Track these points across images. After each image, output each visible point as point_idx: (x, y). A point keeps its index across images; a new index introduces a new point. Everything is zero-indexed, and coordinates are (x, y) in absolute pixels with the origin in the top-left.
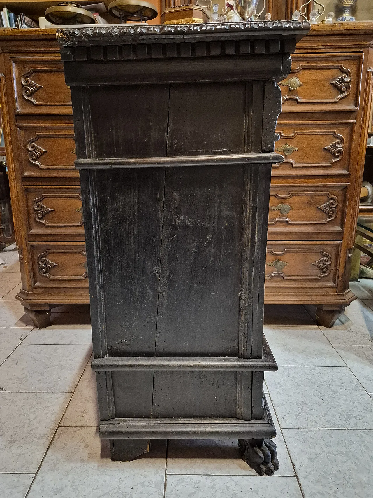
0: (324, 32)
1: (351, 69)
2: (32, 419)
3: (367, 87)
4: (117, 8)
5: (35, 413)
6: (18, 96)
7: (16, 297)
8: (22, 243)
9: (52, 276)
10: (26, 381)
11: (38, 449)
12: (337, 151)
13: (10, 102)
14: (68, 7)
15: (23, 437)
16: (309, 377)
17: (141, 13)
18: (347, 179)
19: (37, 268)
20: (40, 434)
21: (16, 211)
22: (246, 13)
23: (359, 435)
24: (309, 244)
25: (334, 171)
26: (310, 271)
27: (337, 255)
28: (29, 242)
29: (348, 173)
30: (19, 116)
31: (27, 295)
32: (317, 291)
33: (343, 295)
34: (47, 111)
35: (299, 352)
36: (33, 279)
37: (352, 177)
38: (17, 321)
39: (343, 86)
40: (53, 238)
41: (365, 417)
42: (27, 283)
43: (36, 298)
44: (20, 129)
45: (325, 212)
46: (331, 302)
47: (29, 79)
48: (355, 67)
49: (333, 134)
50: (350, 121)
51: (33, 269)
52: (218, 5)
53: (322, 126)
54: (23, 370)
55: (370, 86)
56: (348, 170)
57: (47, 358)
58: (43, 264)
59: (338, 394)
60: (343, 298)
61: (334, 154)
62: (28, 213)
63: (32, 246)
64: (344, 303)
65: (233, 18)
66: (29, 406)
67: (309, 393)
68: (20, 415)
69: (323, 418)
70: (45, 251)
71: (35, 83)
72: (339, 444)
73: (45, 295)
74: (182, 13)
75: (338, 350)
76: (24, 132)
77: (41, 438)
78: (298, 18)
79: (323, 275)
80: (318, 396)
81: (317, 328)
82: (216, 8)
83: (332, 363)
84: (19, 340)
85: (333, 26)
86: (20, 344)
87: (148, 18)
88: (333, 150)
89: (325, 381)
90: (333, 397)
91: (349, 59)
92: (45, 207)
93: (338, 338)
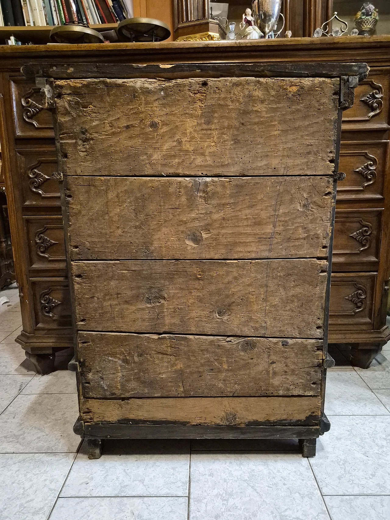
0: (352, 45)
1: (382, 84)
2: (27, 488)
4: (127, 27)
5: (31, 480)
6: (18, 118)
7: (16, 340)
8: (22, 279)
9: (55, 316)
10: (24, 439)
12: (369, 173)
13: (10, 125)
14: (74, 26)
15: (14, 513)
16: (349, 428)
17: (153, 32)
18: (381, 204)
19: (39, 307)
20: (35, 508)
21: (16, 244)
22: (267, 27)
24: (341, 276)
25: (367, 196)
26: (343, 306)
27: (373, 287)
28: (31, 279)
29: (382, 197)
30: (19, 141)
31: (28, 338)
32: (351, 328)
33: (380, 333)
34: (50, 134)
35: (335, 398)
36: (34, 320)
37: (386, 202)
38: (18, 366)
39: (375, 103)
40: (56, 274)
42: (28, 325)
43: (38, 341)
44: (20, 154)
45: (358, 241)
46: (368, 341)
47: (29, 100)
48: (386, 82)
49: (364, 155)
50: (383, 141)
51: (34, 308)
52: (234, 23)
53: (352, 146)
54: (21, 425)
56: (382, 194)
57: (49, 411)
58: (46, 302)
59: (385, 449)
60: (379, 335)
61: (367, 177)
62: (29, 247)
63: (34, 283)
64: (382, 341)
65: (251, 34)
66: (25, 470)
67: (351, 448)
68: (13, 483)
69: (370, 480)
70: (48, 288)
71: (37, 104)
73: (48, 337)
74: (197, 27)
75: (379, 396)
76: (25, 158)
77: (36, 513)
78: (320, 36)
79: (357, 311)
80: (362, 453)
81: (352, 369)
82: (232, 27)
83: (373, 411)
84: (19, 389)
85: (362, 38)
86: (19, 394)
87: (160, 39)
88: (366, 173)
89: (368, 434)
90: (379, 454)
91: (379, 74)
92: (48, 239)
93: (376, 381)
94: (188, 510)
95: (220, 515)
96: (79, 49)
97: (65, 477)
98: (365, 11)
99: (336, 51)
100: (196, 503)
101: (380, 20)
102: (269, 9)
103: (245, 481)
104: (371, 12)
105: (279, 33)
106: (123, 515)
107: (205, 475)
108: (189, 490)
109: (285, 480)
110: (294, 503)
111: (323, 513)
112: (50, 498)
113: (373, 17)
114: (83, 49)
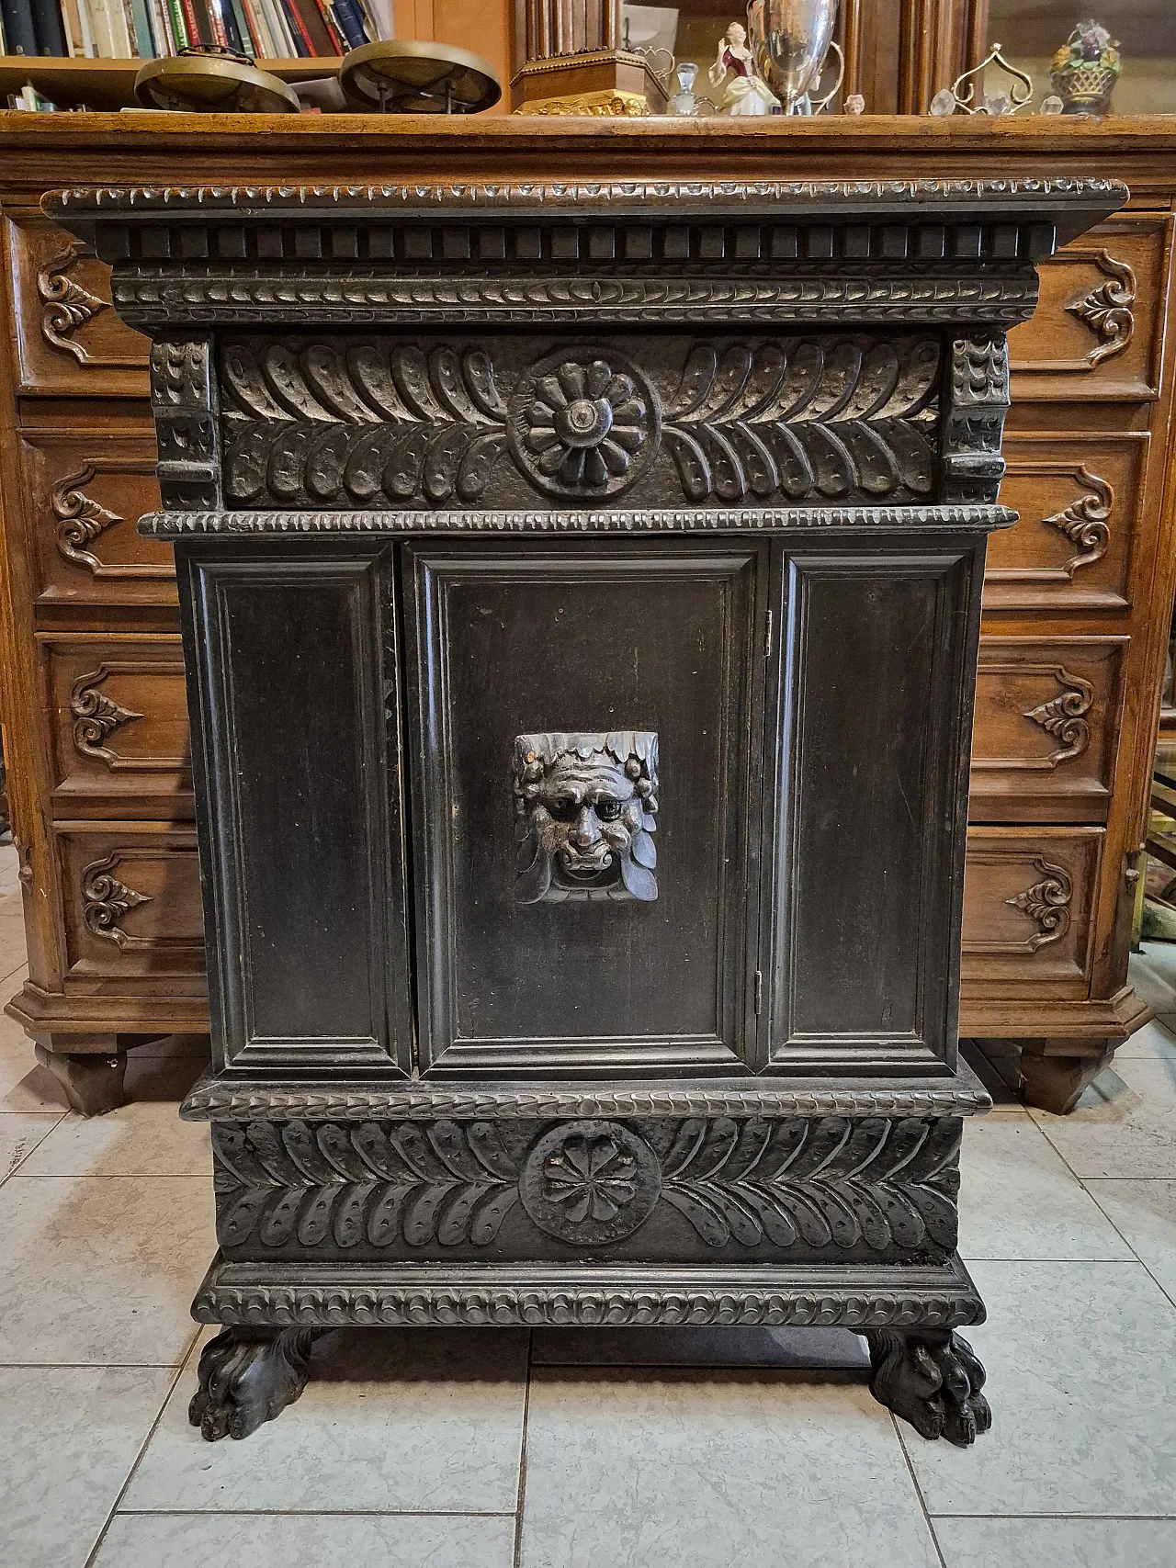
0: (1047, 143)
1: (1135, 265)
2: (19, 1481)
4: (369, 66)
5: (32, 1455)
6: (26, 333)
7: (7, 1010)
8: (30, 825)
9: (129, 938)
10: (17, 1319)
12: (1088, 530)
14: (209, 60)
17: (448, 86)
18: (1121, 624)
19: (79, 911)
20: (41, 1547)
21: (13, 717)
22: (790, 79)
24: (998, 836)
25: (1081, 597)
26: (1002, 924)
27: (1090, 874)
28: (56, 824)
29: (1124, 602)
30: (30, 402)
31: (45, 1003)
32: (1025, 991)
33: (1110, 1008)
34: (123, 385)
36: (63, 948)
37: (1136, 617)
38: (12, 1088)
39: (1109, 318)
40: (137, 810)
42: (43, 962)
43: (74, 1014)
44: (31, 444)
45: (1051, 732)
46: (1072, 1032)
47: (63, 278)
48: (1146, 257)
49: (1075, 476)
50: (1131, 434)
51: (65, 913)
52: (692, 67)
53: (1039, 448)
56: (1125, 595)
57: (100, 1230)
58: (101, 896)
59: (1118, 1370)
60: (1108, 1017)
61: (1080, 543)
62: (53, 722)
63: (64, 837)
64: (1115, 1033)
66: (15, 1422)
67: (1018, 1365)
69: (1076, 1468)
70: (106, 853)
71: (85, 293)
73: (106, 1002)
74: (579, 75)
75: (1101, 1199)
76: (44, 455)
78: (950, 113)
79: (1043, 940)
80: (1050, 1379)
81: (1024, 1115)
82: (686, 78)
83: (1084, 1247)
84: (12, 1159)
85: (1076, 123)
86: (11, 1175)
87: (471, 106)
88: (1077, 528)
89: (1070, 1319)
90: (1101, 1384)
91: (1127, 233)
92: (111, 704)
93: (1095, 1154)
94: (516, 1558)
96: (221, 130)
97: (139, 1445)
98: (1081, 47)
99: (997, 159)
100: (540, 1535)
102: (798, 26)
103: (694, 1464)
104: (1098, 48)
105: (826, 100)
107: (570, 1444)
108: (522, 1492)
109: (814, 1464)
110: (841, 1541)
112: (88, 1514)
113: (1104, 63)
114: (229, 129)
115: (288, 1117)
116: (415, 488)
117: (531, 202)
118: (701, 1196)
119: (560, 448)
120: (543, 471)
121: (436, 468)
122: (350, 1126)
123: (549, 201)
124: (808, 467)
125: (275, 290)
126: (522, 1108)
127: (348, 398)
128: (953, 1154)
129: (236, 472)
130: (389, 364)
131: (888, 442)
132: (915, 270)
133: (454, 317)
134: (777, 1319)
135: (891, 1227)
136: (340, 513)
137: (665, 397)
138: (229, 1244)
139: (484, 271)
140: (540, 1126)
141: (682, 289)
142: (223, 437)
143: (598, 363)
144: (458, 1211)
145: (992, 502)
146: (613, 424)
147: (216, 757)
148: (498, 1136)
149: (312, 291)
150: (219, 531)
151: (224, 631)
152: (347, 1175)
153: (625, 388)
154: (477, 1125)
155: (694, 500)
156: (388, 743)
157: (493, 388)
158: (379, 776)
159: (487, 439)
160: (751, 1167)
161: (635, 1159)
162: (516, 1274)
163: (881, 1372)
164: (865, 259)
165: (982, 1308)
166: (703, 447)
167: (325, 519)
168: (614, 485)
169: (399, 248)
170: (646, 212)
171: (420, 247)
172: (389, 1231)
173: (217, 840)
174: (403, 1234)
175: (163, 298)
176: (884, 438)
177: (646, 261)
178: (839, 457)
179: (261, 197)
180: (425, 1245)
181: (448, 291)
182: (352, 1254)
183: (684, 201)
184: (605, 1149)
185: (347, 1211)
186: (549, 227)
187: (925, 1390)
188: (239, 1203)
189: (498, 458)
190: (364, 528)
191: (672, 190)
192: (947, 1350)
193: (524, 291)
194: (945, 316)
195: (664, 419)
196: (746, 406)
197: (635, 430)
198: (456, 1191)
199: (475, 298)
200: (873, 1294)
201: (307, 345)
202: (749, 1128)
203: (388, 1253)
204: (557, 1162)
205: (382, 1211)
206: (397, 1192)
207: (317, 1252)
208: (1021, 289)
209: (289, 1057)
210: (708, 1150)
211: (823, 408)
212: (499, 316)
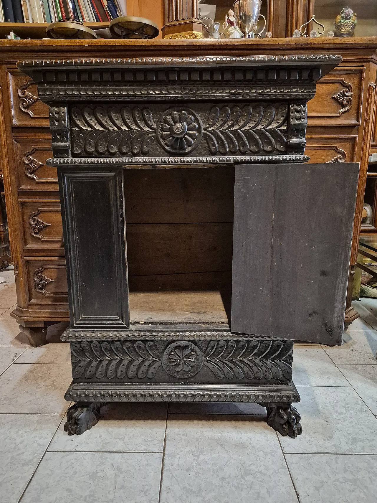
1: (353, 83)
2: (18, 444)
3: (368, 101)
4: (118, 24)
5: (22, 437)
6: (14, 108)
7: (11, 315)
8: (17, 258)
9: (47, 293)
10: (16, 402)
11: (22, 477)
13: (7, 114)
14: (69, 23)
17: (142, 30)
19: (32, 284)
20: (25, 460)
21: (12, 225)
22: (247, 27)
23: (367, 461)
28: (25, 258)
30: (16, 129)
31: (22, 312)
34: (44, 124)
36: (28, 295)
38: (13, 339)
39: (345, 100)
40: (49, 254)
41: (373, 440)
42: (22, 299)
43: (31, 315)
44: (16, 142)
47: (26, 91)
48: (356, 80)
49: (334, 149)
50: (352, 136)
51: (28, 285)
52: (218, 24)
53: (323, 140)
54: (14, 390)
55: (371, 101)
57: (40, 378)
58: (39, 280)
59: (343, 416)
62: (24, 227)
63: (28, 262)
64: (347, 320)
65: (233, 34)
66: (17, 429)
67: (313, 414)
68: (6, 439)
69: (328, 441)
70: (40, 266)
71: (32, 95)
72: (346, 471)
73: (41, 312)
74: (182, 26)
75: (342, 370)
76: (20, 145)
77: (26, 464)
80: (322, 418)
81: (320, 347)
82: (217, 27)
83: (335, 382)
84: (13, 359)
86: (13, 363)
87: (150, 37)
89: (329, 402)
90: (338, 419)
91: (350, 74)
92: (41, 221)
93: (341, 357)
95: (191, 468)
96: (72, 44)
98: (344, 16)
99: (310, 51)
100: (170, 458)
101: (359, 24)
102: (249, 10)
103: (215, 440)
104: (349, 16)
105: (260, 33)
106: (104, 467)
107: (179, 434)
108: (164, 447)
109: (251, 440)
110: (258, 460)
111: (283, 467)
112: (38, 452)
113: (351, 21)
114: (75, 44)
115: (93, 339)
116: (128, 150)
117: (162, 63)
118: (215, 364)
119: (172, 138)
120: (167, 146)
121: (135, 144)
122: (111, 342)
123: (167, 63)
124: (247, 143)
125: (86, 91)
126: (162, 337)
127: (108, 123)
128: (291, 352)
129: (75, 146)
130: (120, 112)
131: (272, 136)
132: (278, 83)
133: (140, 98)
134: (238, 400)
135: (272, 373)
136: (106, 158)
137: (204, 122)
138: (76, 378)
139: (148, 84)
140: (168, 343)
141: (208, 89)
142: (71, 136)
143: (183, 112)
144: (143, 368)
145: (302, 154)
146: (188, 130)
147: (70, 232)
148: (155, 346)
149: (97, 91)
150: (70, 164)
151: (72, 194)
152: (111, 358)
153: (192, 119)
154: (149, 343)
155: (213, 154)
156: (121, 228)
157: (152, 120)
158: (119, 238)
159: (150, 135)
160: (230, 355)
161: (196, 353)
162: (161, 387)
163: (270, 417)
164: (263, 80)
165: (299, 397)
166: (215, 137)
167: (101, 160)
168: (188, 149)
169: (123, 77)
170: (197, 66)
171: (129, 77)
172: (123, 374)
173: (71, 258)
174: (127, 375)
175: (52, 93)
176: (270, 134)
177: (197, 81)
178: (257, 140)
179: (82, 62)
180: (134, 378)
181: (137, 90)
182: (112, 381)
183: (208, 62)
184: (187, 350)
185: (110, 368)
186: (168, 70)
187: (282, 422)
188: (78, 366)
189: (153, 141)
190: (113, 162)
191: (204, 59)
192: (289, 410)
193: (160, 90)
194: (287, 97)
195: (203, 129)
196: (228, 125)
197: (195, 132)
198: (143, 362)
199: (146, 93)
200: (267, 393)
201: (96, 107)
202: (230, 343)
203: (123, 381)
204: (173, 353)
205: (121, 368)
206: (125, 362)
207: (101, 380)
208: (310, 89)
209: (93, 322)
210: (218, 350)
211: (252, 125)
212: (153, 98)
